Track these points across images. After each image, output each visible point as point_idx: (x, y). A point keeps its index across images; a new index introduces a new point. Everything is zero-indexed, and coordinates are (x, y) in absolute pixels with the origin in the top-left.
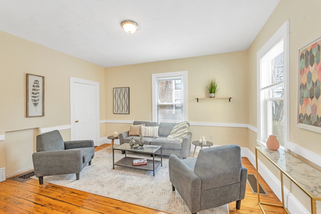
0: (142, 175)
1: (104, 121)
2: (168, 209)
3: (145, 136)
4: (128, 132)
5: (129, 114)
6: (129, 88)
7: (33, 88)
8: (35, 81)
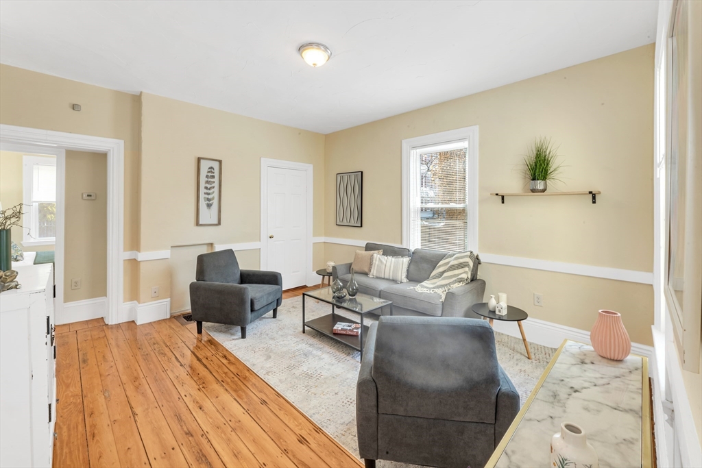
0: (342, 356)
1: (322, 239)
2: (340, 435)
3: (378, 276)
4: (350, 266)
5: (361, 226)
6: (362, 172)
7: (207, 179)
8: (209, 168)
